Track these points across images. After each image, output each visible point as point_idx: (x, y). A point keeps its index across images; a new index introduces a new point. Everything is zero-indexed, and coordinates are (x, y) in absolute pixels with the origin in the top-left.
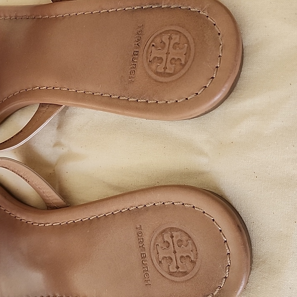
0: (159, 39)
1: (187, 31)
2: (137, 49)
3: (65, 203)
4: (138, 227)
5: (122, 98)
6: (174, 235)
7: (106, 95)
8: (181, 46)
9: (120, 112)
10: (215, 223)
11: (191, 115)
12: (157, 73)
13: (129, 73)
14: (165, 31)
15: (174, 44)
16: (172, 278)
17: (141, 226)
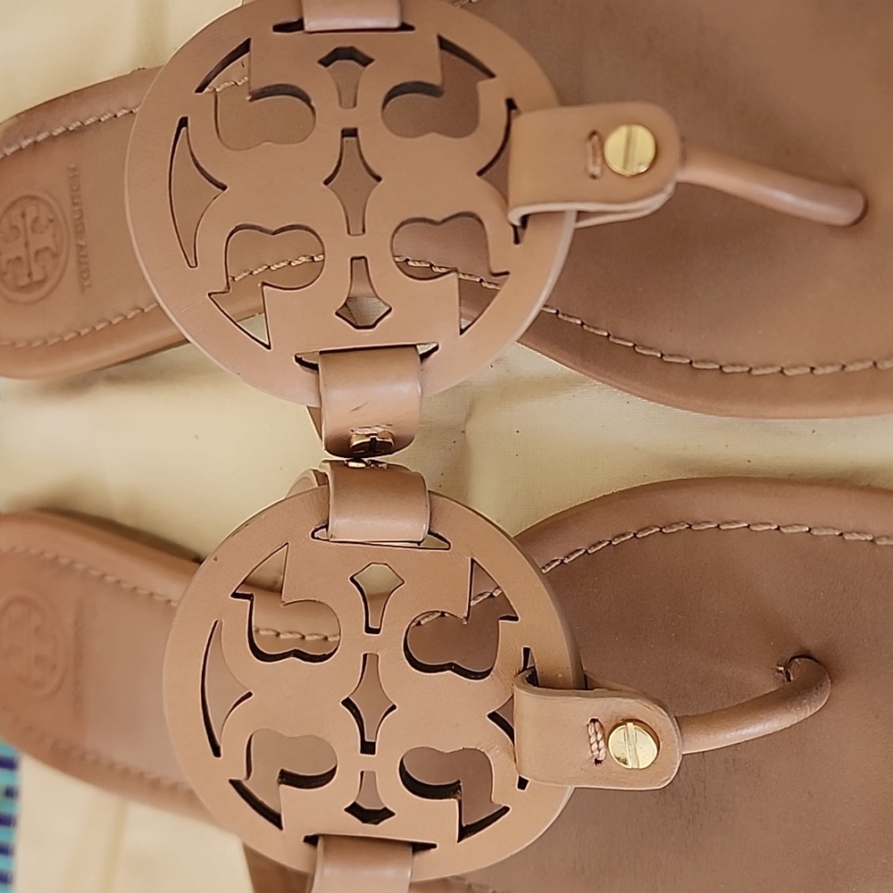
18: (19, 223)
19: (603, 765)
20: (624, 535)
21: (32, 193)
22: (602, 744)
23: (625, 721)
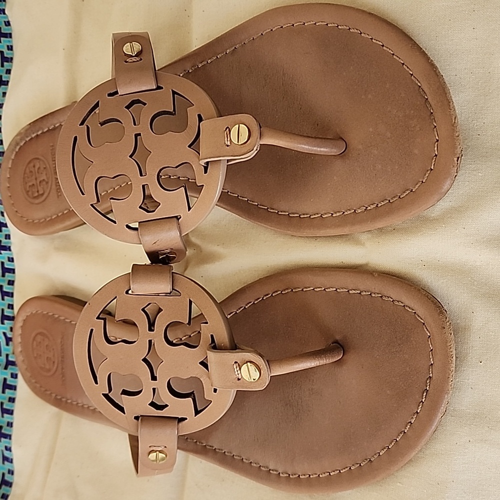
18: (32, 169)
19: (241, 381)
20: (267, 295)
21: (37, 157)
22: (239, 372)
23: (247, 362)
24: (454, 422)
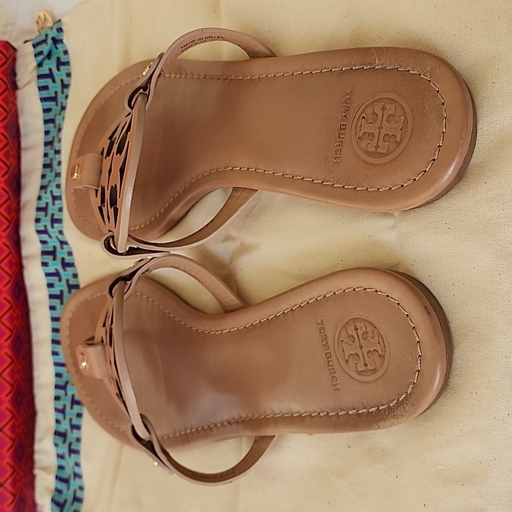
0: (371, 109)
1: (404, 100)
2: (344, 122)
3: (241, 305)
4: (320, 321)
5: (326, 183)
6: (358, 327)
7: (307, 179)
8: (396, 118)
9: (323, 200)
10: (401, 308)
11: (407, 207)
12: (367, 153)
13: (335, 152)
14: (378, 99)
15: (389, 116)
16: (362, 378)
17: (322, 321)
24: (490, 395)
